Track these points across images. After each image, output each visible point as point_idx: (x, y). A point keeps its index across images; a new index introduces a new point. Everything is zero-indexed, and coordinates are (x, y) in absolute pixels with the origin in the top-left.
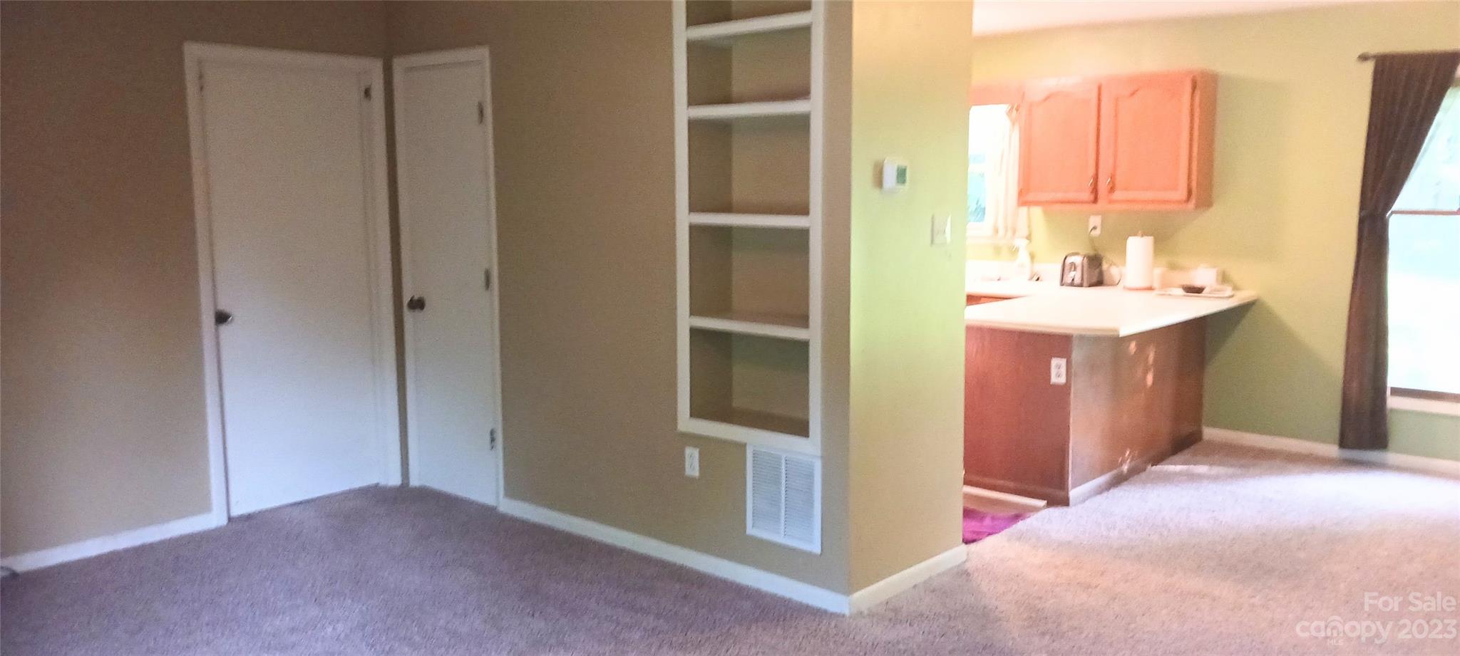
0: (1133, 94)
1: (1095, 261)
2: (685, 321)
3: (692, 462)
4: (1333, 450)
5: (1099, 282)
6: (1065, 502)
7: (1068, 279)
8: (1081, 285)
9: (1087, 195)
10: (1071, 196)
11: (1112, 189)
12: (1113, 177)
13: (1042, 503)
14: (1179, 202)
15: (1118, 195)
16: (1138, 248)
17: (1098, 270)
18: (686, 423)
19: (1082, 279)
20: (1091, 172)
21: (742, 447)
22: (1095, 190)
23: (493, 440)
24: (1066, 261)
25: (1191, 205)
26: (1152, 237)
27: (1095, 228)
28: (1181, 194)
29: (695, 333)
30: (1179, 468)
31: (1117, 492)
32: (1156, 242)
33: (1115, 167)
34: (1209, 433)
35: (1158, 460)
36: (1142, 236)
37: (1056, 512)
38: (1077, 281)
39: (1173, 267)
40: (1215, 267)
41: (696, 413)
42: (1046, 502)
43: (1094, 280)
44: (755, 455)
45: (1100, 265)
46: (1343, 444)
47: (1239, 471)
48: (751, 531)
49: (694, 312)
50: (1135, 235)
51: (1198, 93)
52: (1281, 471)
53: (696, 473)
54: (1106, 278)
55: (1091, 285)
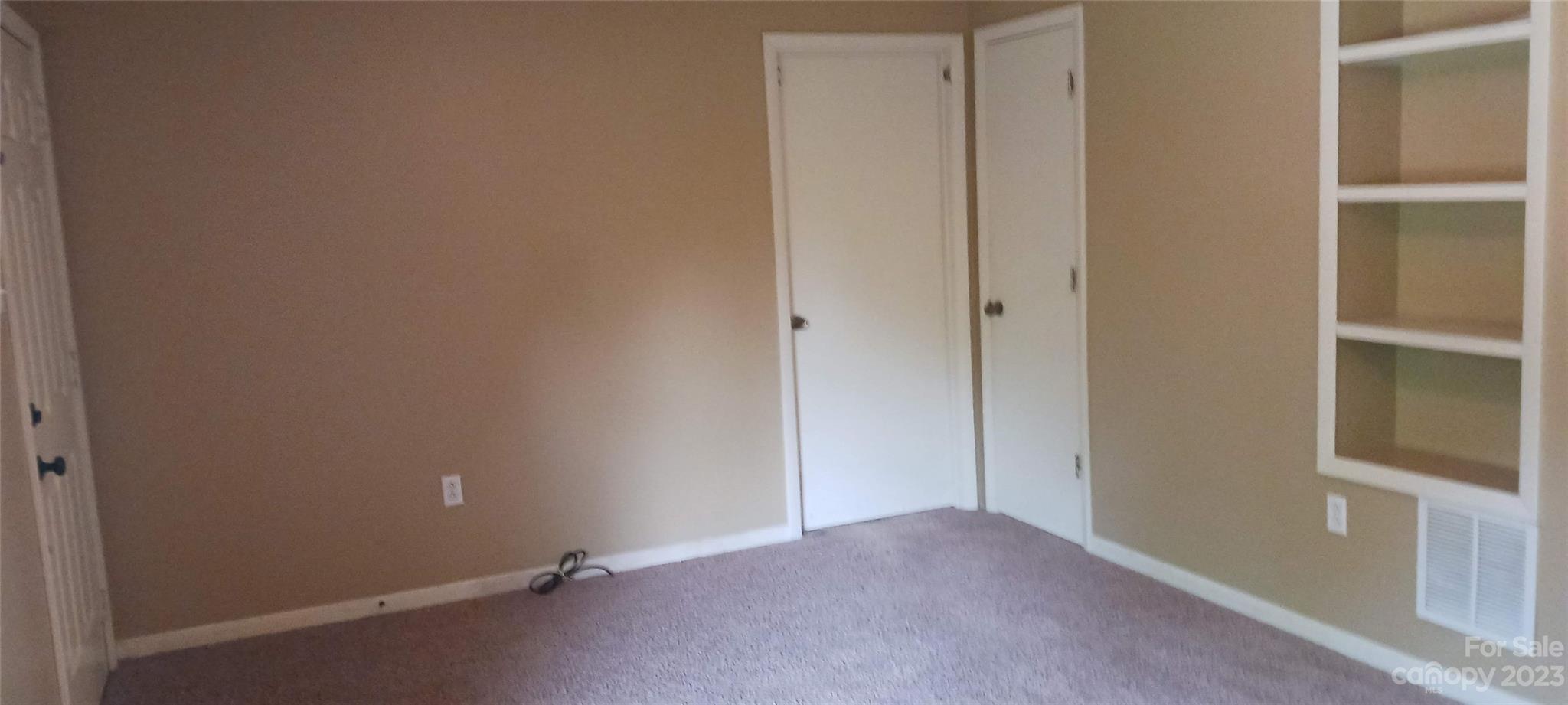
2: (1330, 329)
3: (1337, 515)
18: (1328, 462)
21: (1412, 500)
23: (1078, 466)
29: (1343, 344)
41: (1342, 450)
44: (1431, 512)
48: (1422, 611)
49: (1342, 317)
53: (1343, 529)
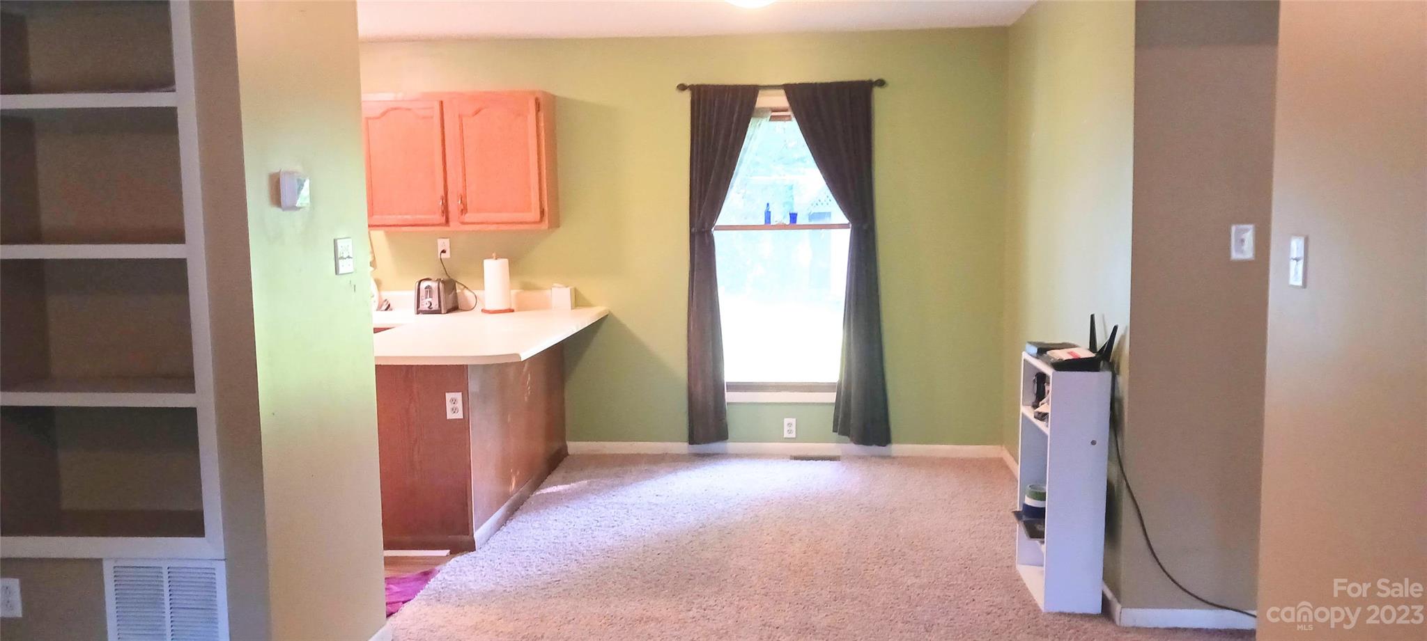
0: (477, 113)
1: (449, 285)
4: (683, 447)
5: (455, 308)
6: (471, 547)
7: (424, 306)
8: (438, 312)
9: (439, 218)
10: (420, 217)
11: (464, 210)
12: (463, 198)
13: (445, 553)
14: (535, 223)
15: (468, 217)
16: (494, 269)
17: (451, 296)
19: (440, 306)
20: (441, 193)
21: (95, 563)
22: (446, 211)
24: (421, 286)
25: (545, 226)
26: (506, 261)
27: (444, 252)
28: (534, 214)
30: (560, 488)
31: (517, 524)
32: (513, 265)
33: (465, 187)
34: (573, 447)
35: (538, 483)
36: (496, 259)
37: (462, 560)
38: (435, 306)
39: (526, 287)
40: (567, 287)
42: (448, 551)
43: (450, 306)
44: (118, 572)
45: (454, 288)
46: (692, 441)
47: (617, 481)
50: (490, 257)
51: (542, 114)
52: (650, 475)
54: (461, 304)
55: (449, 311)
